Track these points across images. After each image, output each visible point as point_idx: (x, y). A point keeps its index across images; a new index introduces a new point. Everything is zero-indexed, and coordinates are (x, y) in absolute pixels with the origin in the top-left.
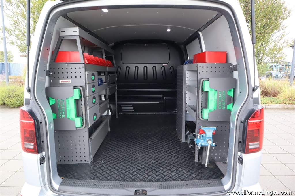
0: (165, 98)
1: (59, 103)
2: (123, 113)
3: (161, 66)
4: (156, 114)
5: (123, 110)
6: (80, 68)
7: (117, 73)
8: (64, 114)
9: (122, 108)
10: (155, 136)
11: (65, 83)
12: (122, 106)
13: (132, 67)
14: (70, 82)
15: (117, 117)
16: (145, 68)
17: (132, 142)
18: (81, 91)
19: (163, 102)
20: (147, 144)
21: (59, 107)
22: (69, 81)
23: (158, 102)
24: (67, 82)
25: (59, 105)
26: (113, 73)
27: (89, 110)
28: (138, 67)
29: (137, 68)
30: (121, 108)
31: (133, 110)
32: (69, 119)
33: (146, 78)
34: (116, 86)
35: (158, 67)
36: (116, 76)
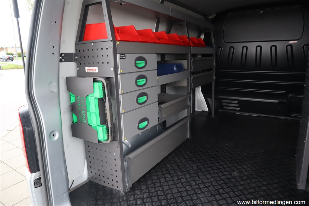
0: (290, 96)
1: (79, 101)
2: (224, 111)
3: (285, 44)
4: (272, 117)
5: (225, 107)
6: (107, 48)
7: (216, 56)
8: (85, 118)
9: (224, 104)
10: (252, 162)
11: (91, 71)
12: (223, 101)
13: (238, 48)
14: (97, 71)
15: (213, 116)
16: (259, 48)
17: (208, 164)
18: (104, 86)
19: (286, 101)
20: (229, 176)
21: (79, 107)
22: (95, 70)
23: (278, 101)
24: (93, 70)
25: (79, 104)
26: (211, 55)
27: (122, 115)
28: (247, 47)
29: (245, 48)
30: (222, 104)
31: (238, 109)
32: (91, 126)
33: (259, 62)
34: (214, 74)
35: (281, 47)
36: (214, 60)
